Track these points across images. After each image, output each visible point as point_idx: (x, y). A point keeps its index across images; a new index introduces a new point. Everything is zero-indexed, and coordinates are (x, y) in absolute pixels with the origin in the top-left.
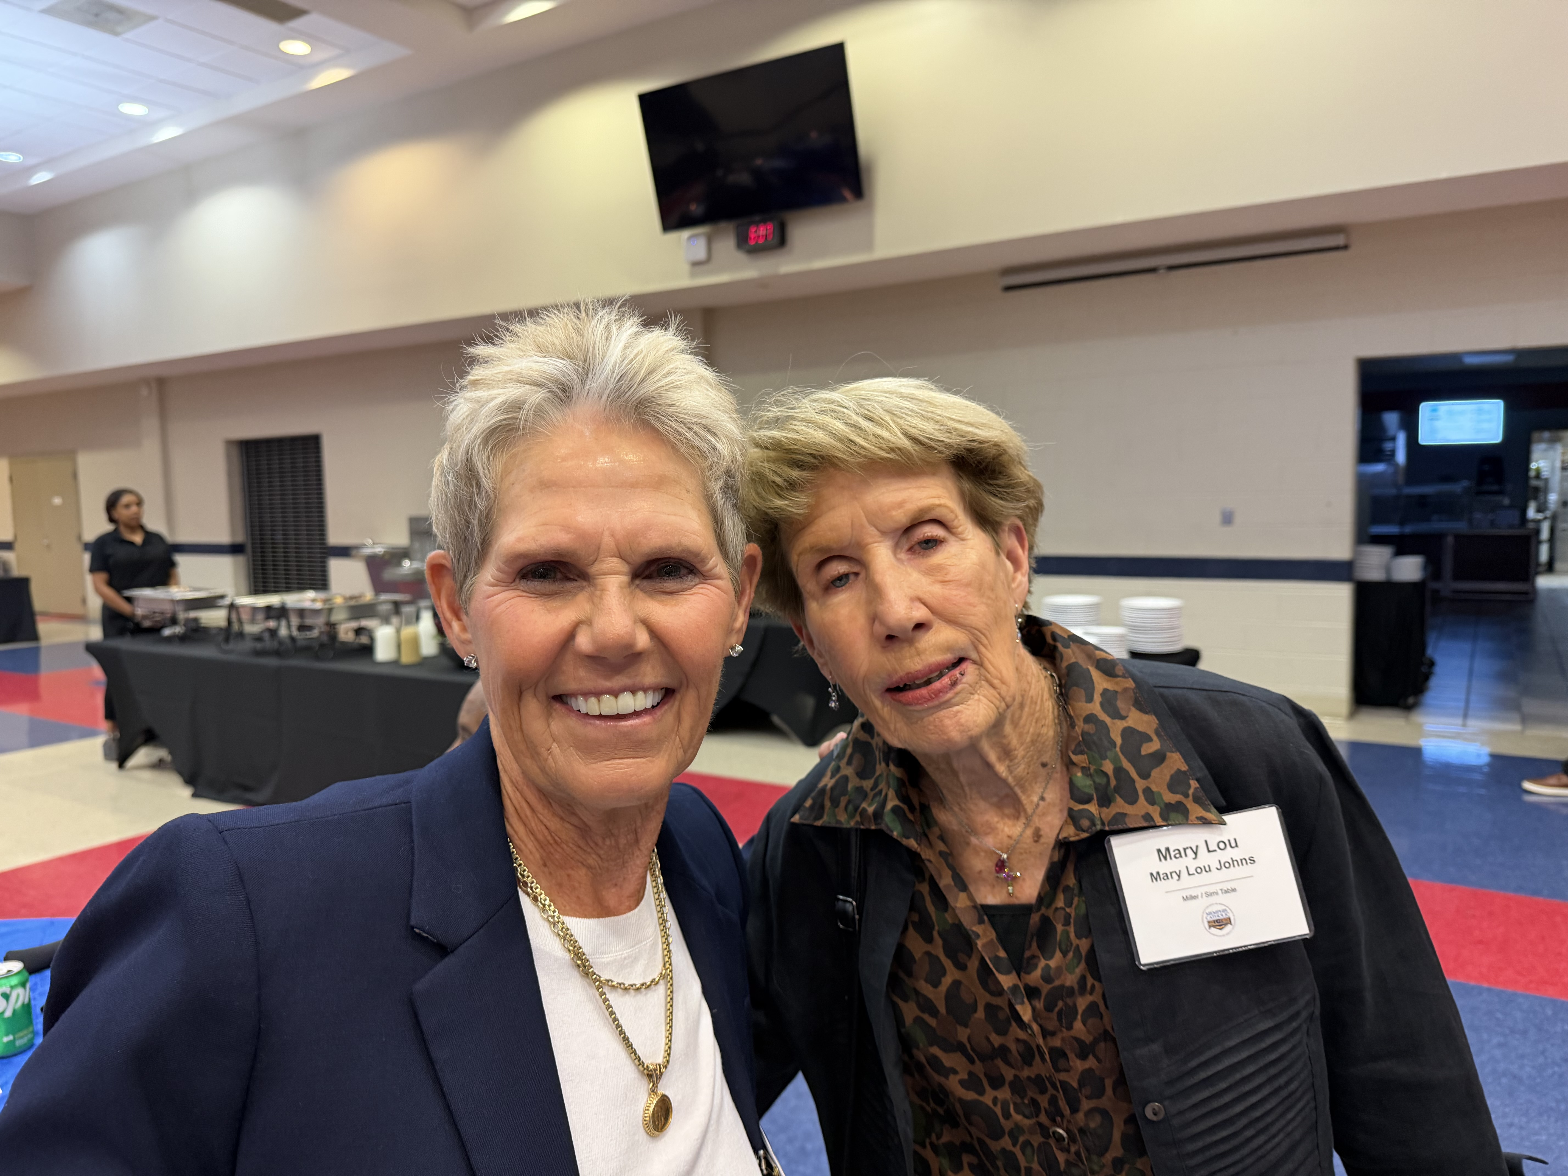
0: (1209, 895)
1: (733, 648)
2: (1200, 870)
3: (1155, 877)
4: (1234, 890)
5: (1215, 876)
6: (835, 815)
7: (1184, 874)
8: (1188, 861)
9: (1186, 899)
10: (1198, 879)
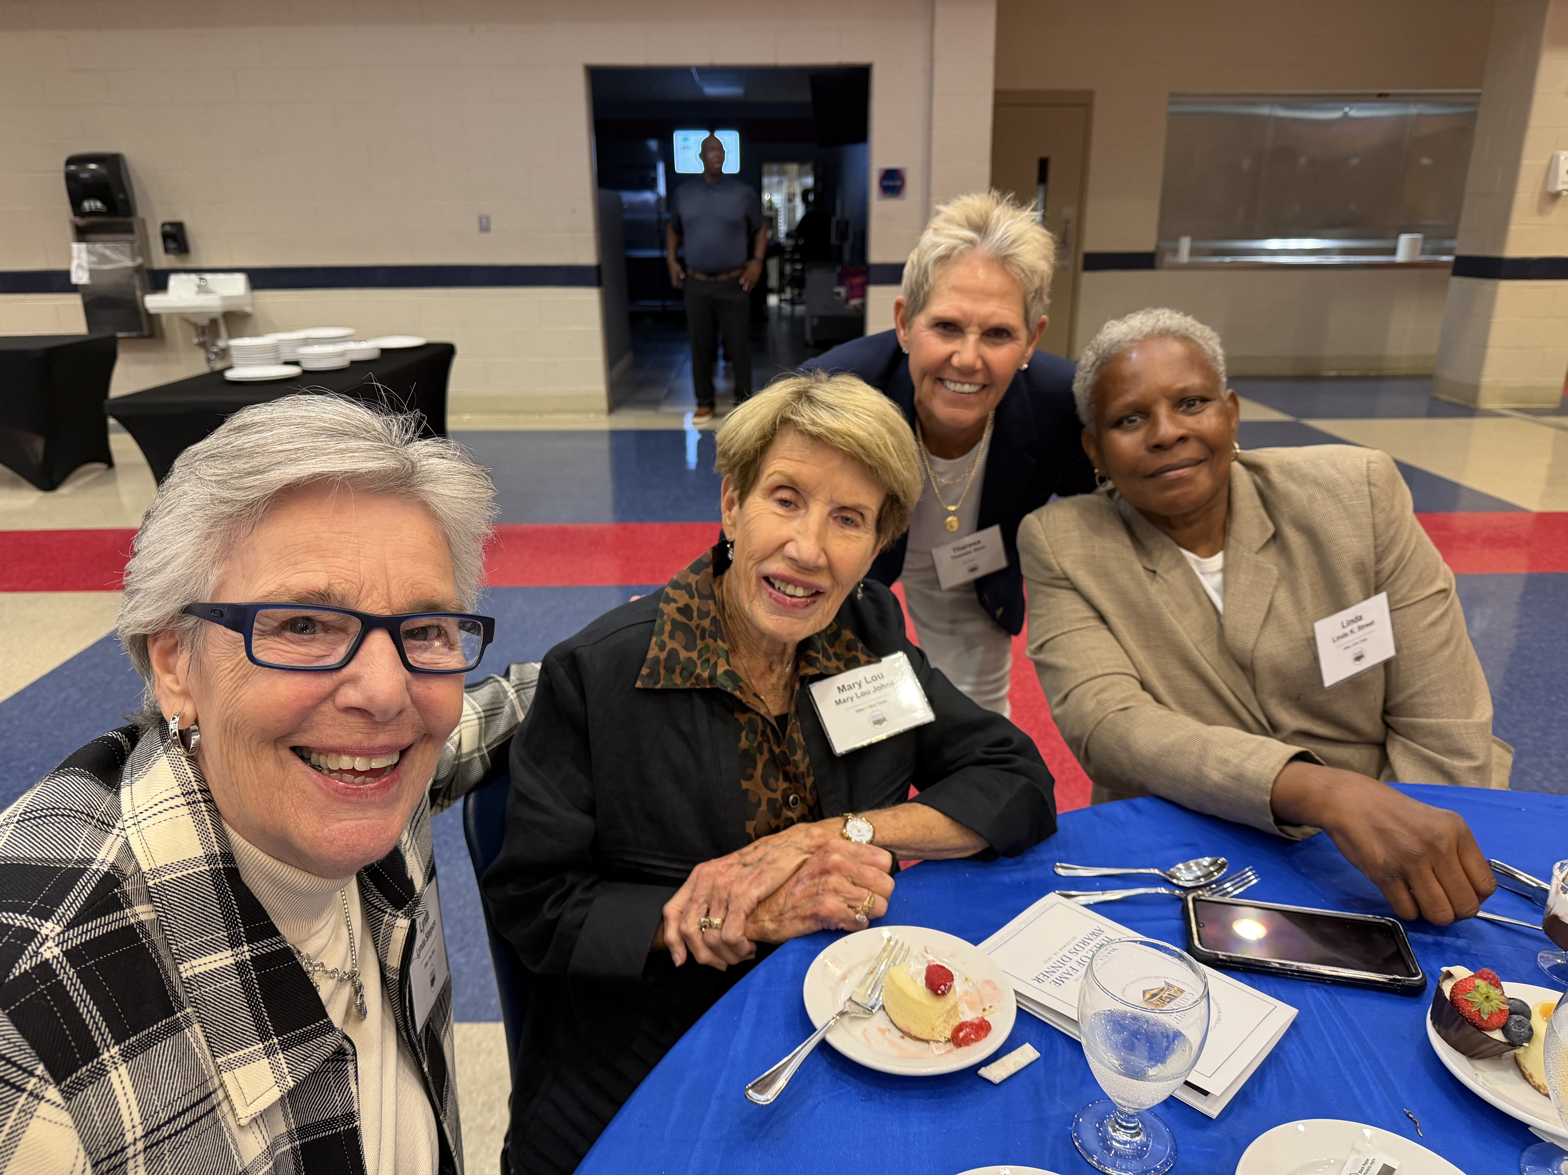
0: (871, 706)
1: (1022, 365)
2: (863, 694)
3: (838, 702)
4: (885, 701)
5: (873, 696)
6: (672, 680)
7: (855, 697)
8: (856, 690)
9: (858, 711)
10: (863, 699)
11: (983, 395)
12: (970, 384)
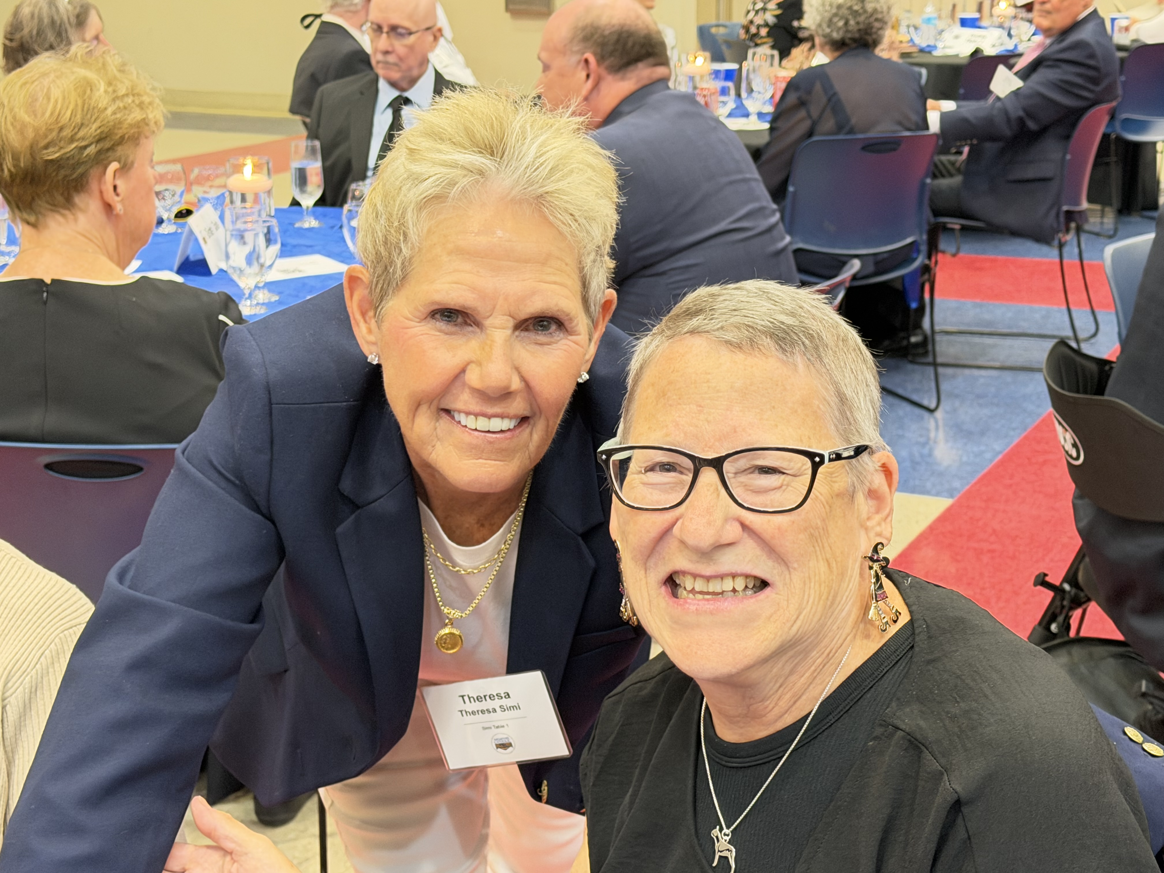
1: (580, 376)
11: (525, 431)
12: (502, 416)
